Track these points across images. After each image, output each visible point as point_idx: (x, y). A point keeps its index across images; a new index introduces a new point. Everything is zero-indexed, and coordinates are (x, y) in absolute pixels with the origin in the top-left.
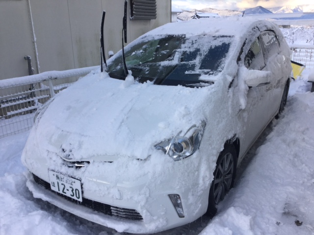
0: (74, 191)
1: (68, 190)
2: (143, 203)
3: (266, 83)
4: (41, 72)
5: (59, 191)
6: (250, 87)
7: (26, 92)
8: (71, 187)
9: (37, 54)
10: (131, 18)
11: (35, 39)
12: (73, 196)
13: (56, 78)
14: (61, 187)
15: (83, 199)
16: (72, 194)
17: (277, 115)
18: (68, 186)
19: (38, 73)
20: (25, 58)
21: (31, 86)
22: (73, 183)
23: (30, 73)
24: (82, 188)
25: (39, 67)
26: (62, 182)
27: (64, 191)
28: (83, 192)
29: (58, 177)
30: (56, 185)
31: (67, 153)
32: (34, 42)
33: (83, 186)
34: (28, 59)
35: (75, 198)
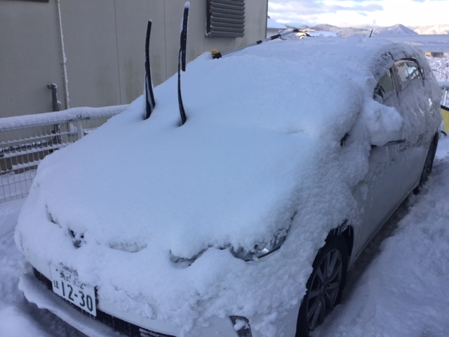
0: (85, 299)
1: (76, 296)
3: (399, 142)
4: (71, 107)
5: (64, 295)
6: (373, 147)
7: (47, 136)
8: (80, 292)
9: (67, 81)
10: (207, 34)
11: (65, 59)
12: (83, 305)
13: (88, 118)
14: (68, 290)
15: (98, 311)
16: (82, 303)
17: (417, 187)
18: (76, 290)
19: (66, 108)
20: (48, 86)
21: (55, 128)
22: (83, 286)
23: (55, 108)
24: (96, 295)
25: (68, 100)
26: (68, 283)
27: (71, 297)
28: (97, 301)
29: (62, 275)
30: (60, 285)
32: (62, 64)
33: (98, 293)
34: (52, 88)
35: (85, 308)
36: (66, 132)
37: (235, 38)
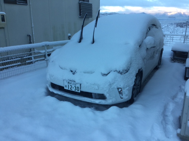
0: (76, 88)
1: (73, 88)
2: (107, 91)
3: (154, 47)
4: (35, 43)
5: (69, 89)
6: (147, 48)
7: (27, 53)
8: (75, 86)
9: (34, 33)
10: (80, 17)
11: (33, 26)
12: (76, 90)
13: (48, 45)
14: (70, 87)
15: (81, 91)
16: (75, 89)
18: (73, 86)
19: (33, 43)
20: (28, 35)
21: (30, 50)
22: (76, 85)
23: (30, 43)
24: (80, 86)
25: (34, 40)
26: (71, 85)
27: (71, 89)
28: (80, 88)
29: (69, 83)
30: (67, 86)
31: (74, 72)
32: (32, 27)
33: (81, 85)
34: (30, 36)
35: (76, 91)
36: (33, 52)
37: (89, 18)
